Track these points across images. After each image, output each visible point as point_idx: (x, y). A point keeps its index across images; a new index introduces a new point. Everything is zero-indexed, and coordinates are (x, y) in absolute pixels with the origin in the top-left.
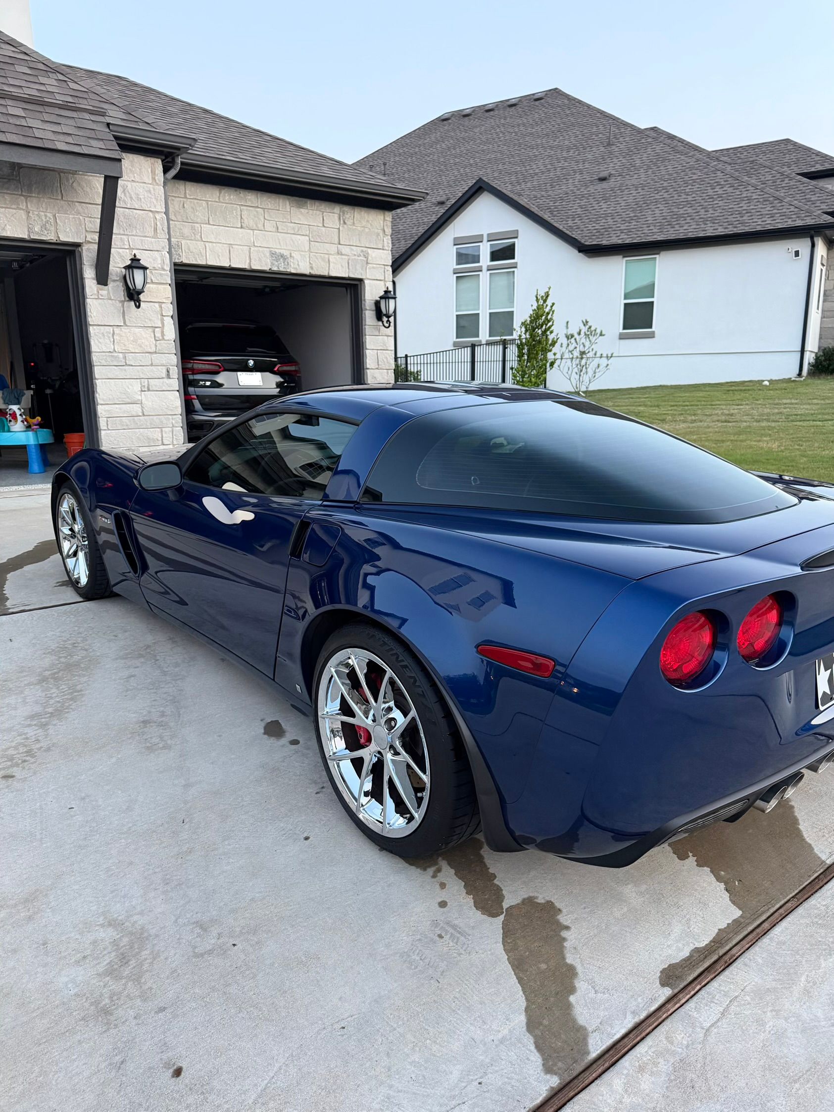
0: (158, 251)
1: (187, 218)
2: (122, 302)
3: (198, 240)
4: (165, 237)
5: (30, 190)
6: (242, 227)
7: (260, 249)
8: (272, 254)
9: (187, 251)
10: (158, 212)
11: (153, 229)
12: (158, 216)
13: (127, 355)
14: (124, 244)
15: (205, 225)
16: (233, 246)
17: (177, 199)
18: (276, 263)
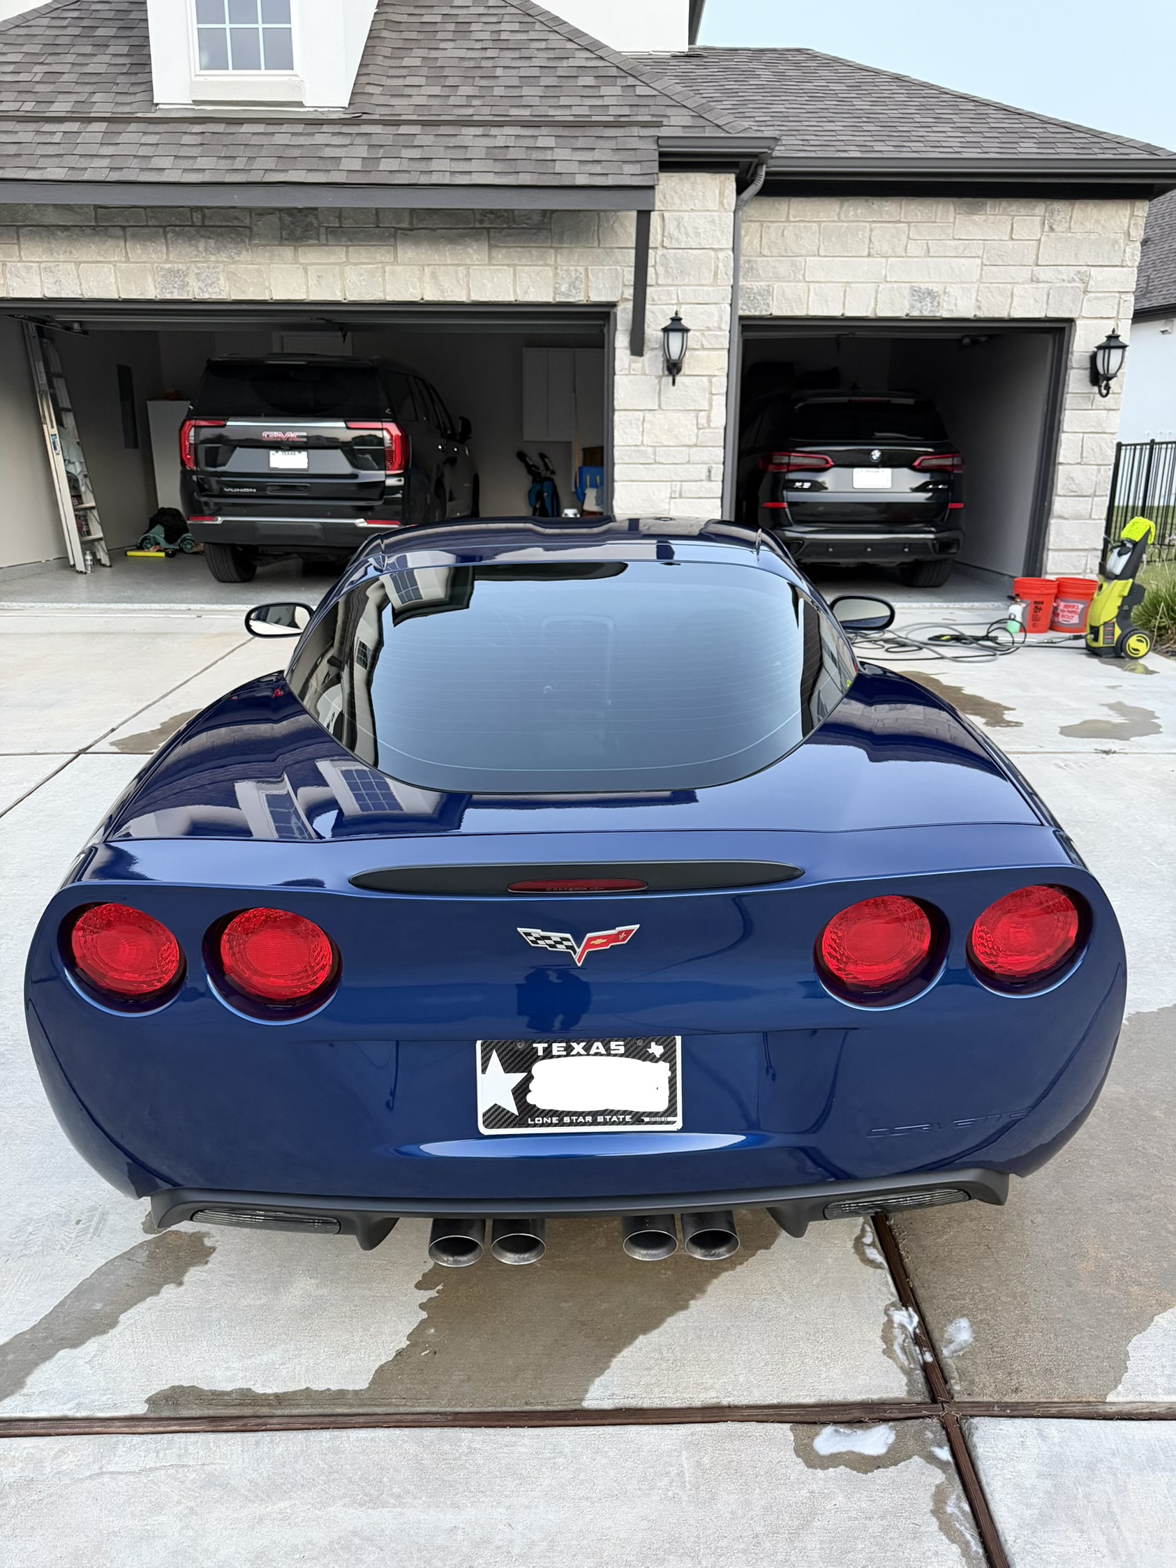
0: (716, 304)
1: (786, 251)
2: (660, 377)
3: (799, 281)
4: (727, 283)
5: (561, 241)
6: (869, 255)
7: (895, 285)
8: (914, 291)
9: (780, 297)
10: (721, 249)
11: (713, 273)
12: (721, 255)
13: (658, 449)
14: (671, 299)
15: (812, 258)
16: (852, 285)
17: (775, 224)
18: (919, 305)
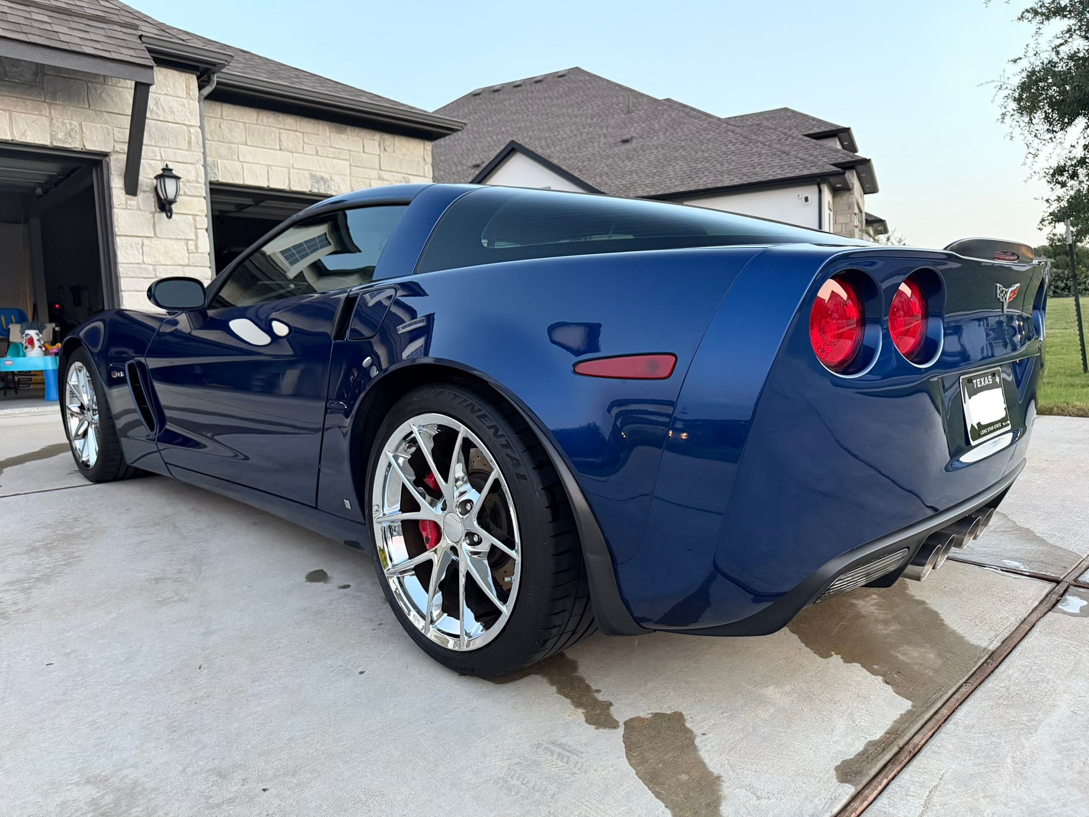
0: (192, 164)
1: (223, 138)
2: (153, 213)
3: (235, 160)
4: (199, 150)
5: (54, 96)
6: (280, 149)
7: (300, 171)
8: (313, 176)
9: (223, 170)
10: (192, 126)
11: (187, 142)
12: (192, 130)
13: (157, 267)
14: (156, 156)
15: (242, 146)
16: (273, 167)
17: (214, 119)
18: (317, 186)
